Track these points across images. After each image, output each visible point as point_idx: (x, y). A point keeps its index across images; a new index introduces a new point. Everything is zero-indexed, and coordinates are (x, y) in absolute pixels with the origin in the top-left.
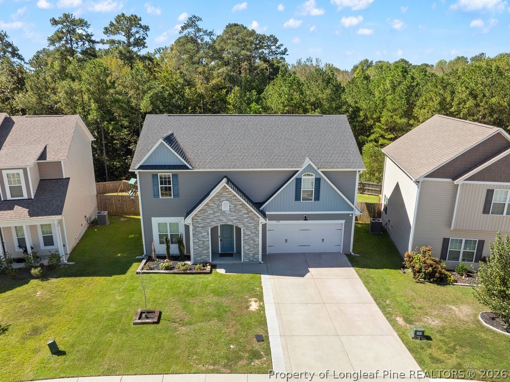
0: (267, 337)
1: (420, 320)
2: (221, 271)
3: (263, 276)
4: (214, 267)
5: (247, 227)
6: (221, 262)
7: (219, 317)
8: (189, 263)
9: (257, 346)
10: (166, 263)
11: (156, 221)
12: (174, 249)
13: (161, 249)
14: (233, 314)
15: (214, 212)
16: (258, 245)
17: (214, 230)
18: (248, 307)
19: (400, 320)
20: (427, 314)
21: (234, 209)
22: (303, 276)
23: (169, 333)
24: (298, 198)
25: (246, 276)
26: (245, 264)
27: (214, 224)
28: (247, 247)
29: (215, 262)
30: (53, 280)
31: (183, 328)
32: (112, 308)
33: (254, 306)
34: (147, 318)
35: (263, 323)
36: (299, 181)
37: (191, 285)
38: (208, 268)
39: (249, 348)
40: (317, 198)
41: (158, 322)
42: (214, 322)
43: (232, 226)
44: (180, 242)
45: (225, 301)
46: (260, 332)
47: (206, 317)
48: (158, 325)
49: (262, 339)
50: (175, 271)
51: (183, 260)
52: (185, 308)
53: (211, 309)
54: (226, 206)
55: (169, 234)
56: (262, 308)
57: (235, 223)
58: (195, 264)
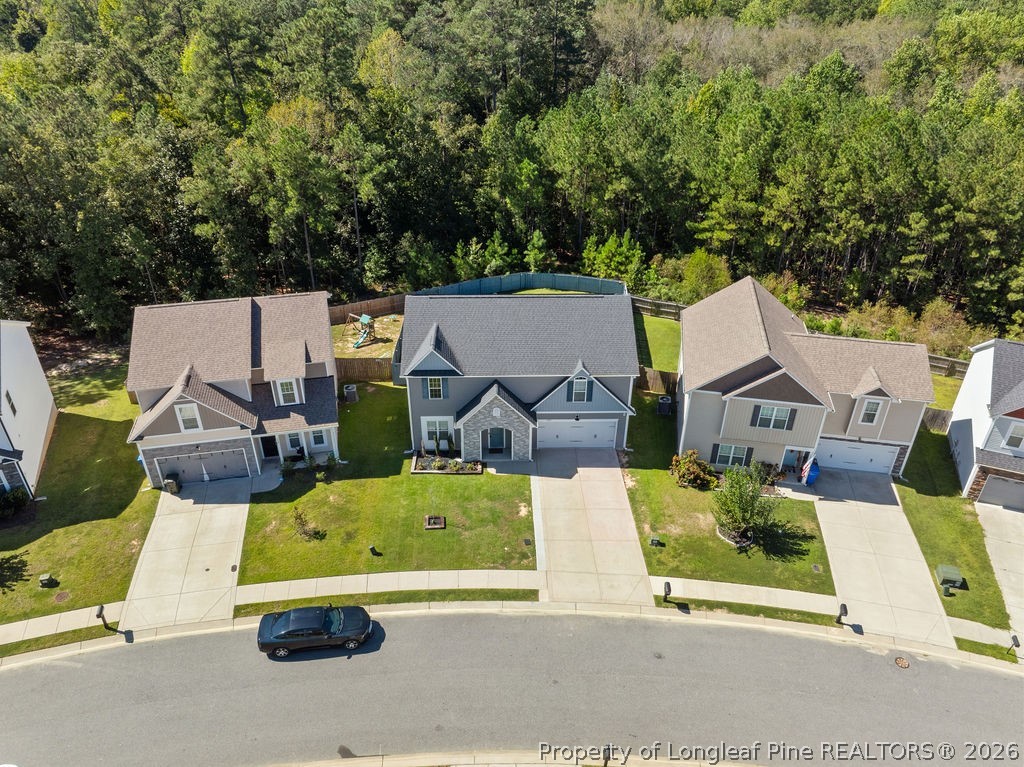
0: (534, 541)
1: (665, 528)
2: (492, 471)
3: (532, 477)
4: (484, 465)
5: (517, 430)
6: (492, 460)
7: (495, 523)
8: (459, 460)
9: (526, 549)
10: (438, 461)
11: (424, 420)
12: (444, 445)
13: (430, 445)
14: (506, 519)
15: (485, 418)
16: (528, 446)
17: (484, 433)
18: (518, 513)
19: (647, 527)
20: (673, 522)
21: (505, 415)
22: (570, 477)
23: (456, 537)
24: (569, 399)
25: (517, 477)
26: (515, 462)
27: (484, 428)
28: (517, 448)
29: (485, 461)
30: (336, 483)
31: (466, 533)
32: (402, 513)
33: (523, 512)
34: (435, 523)
35: (531, 528)
36: (571, 384)
37: (466, 488)
38: (480, 467)
39: (519, 550)
40: (590, 399)
41: (445, 528)
42: (490, 527)
43: (502, 429)
44: (450, 440)
45: (498, 506)
46: (529, 537)
47: (483, 522)
48: (446, 531)
49: (530, 543)
50: (447, 470)
51: (453, 457)
52: (464, 513)
53: (487, 515)
54: (496, 412)
55: (438, 431)
56: (530, 513)
57: (505, 427)
58: (466, 462)
